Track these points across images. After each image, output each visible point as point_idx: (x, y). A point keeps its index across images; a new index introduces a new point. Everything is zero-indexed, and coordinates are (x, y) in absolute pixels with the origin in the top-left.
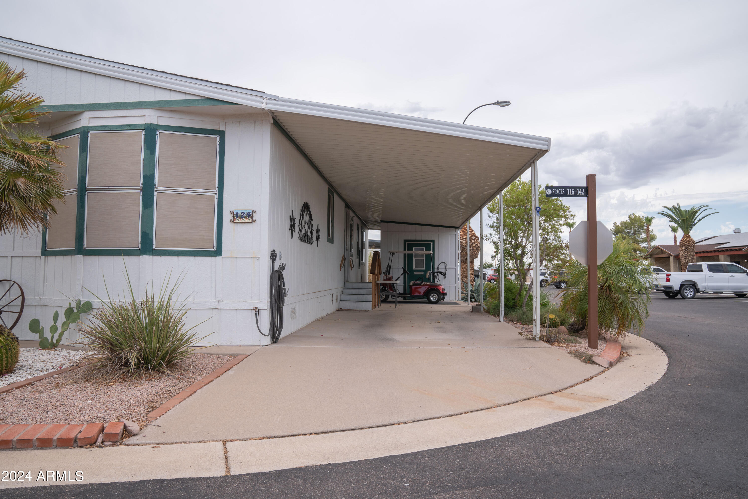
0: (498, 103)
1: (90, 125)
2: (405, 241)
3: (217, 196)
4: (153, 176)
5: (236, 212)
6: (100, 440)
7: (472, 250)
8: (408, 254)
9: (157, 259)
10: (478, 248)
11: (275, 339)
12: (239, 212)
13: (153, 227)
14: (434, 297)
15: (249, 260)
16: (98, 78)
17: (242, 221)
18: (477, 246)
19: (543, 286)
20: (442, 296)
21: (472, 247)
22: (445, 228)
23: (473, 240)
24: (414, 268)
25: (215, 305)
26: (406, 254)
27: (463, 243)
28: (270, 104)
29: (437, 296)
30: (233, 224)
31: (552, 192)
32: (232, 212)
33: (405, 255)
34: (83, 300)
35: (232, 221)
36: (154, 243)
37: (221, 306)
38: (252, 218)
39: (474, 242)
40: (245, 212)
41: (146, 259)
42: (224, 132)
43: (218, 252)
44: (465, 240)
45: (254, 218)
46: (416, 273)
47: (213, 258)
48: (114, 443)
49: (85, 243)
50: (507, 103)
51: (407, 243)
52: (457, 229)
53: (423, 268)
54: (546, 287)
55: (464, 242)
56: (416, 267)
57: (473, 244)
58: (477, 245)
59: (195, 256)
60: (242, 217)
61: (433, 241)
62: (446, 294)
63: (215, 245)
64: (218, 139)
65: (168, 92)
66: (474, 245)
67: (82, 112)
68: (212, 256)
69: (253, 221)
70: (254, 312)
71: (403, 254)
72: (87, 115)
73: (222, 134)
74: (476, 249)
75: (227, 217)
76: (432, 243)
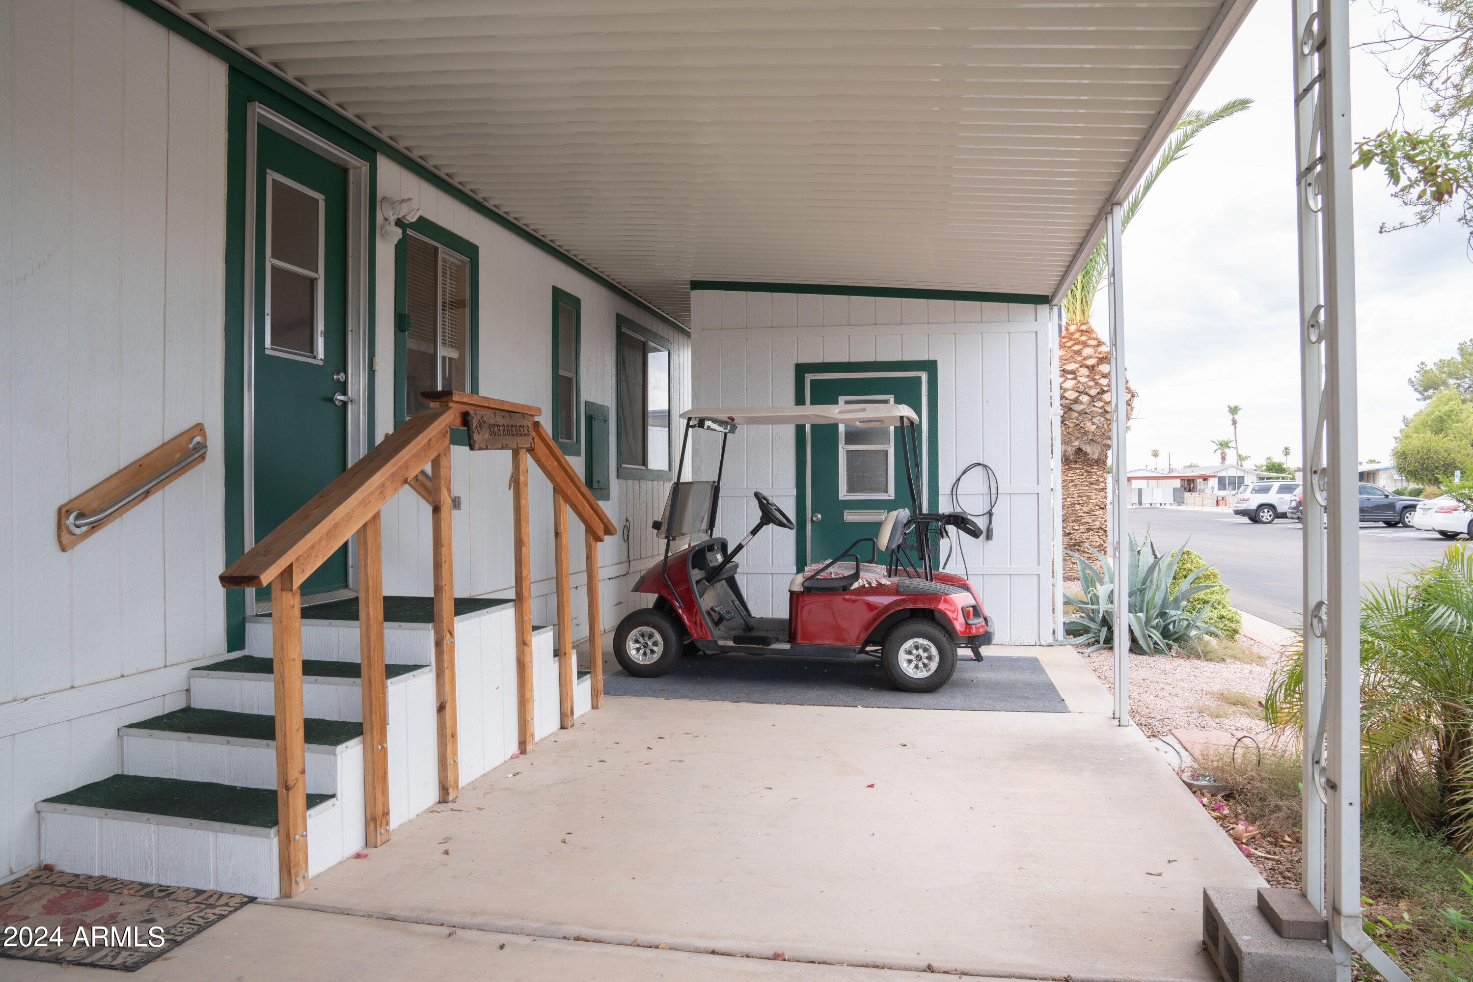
2: (801, 370)
7: (1101, 415)
8: (813, 426)
14: (919, 658)
19: (1264, 519)
20: (964, 652)
21: (1100, 404)
22: (987, 305)
23: (1105, 376)
24: (843, 494)
26: (808, 428)
29: (934, 651)
33: (800, 430)
44: (1075, 378)
46: (850, 517)
51: (809, 377)
52: (1043, 309)
53: (886, 491)
54: (1270, 522)
55: (1070, 384)
56: (851, 489)
61: (930, 367)
62: (986, 638)
71: (789, 431)
76: (924, 376)
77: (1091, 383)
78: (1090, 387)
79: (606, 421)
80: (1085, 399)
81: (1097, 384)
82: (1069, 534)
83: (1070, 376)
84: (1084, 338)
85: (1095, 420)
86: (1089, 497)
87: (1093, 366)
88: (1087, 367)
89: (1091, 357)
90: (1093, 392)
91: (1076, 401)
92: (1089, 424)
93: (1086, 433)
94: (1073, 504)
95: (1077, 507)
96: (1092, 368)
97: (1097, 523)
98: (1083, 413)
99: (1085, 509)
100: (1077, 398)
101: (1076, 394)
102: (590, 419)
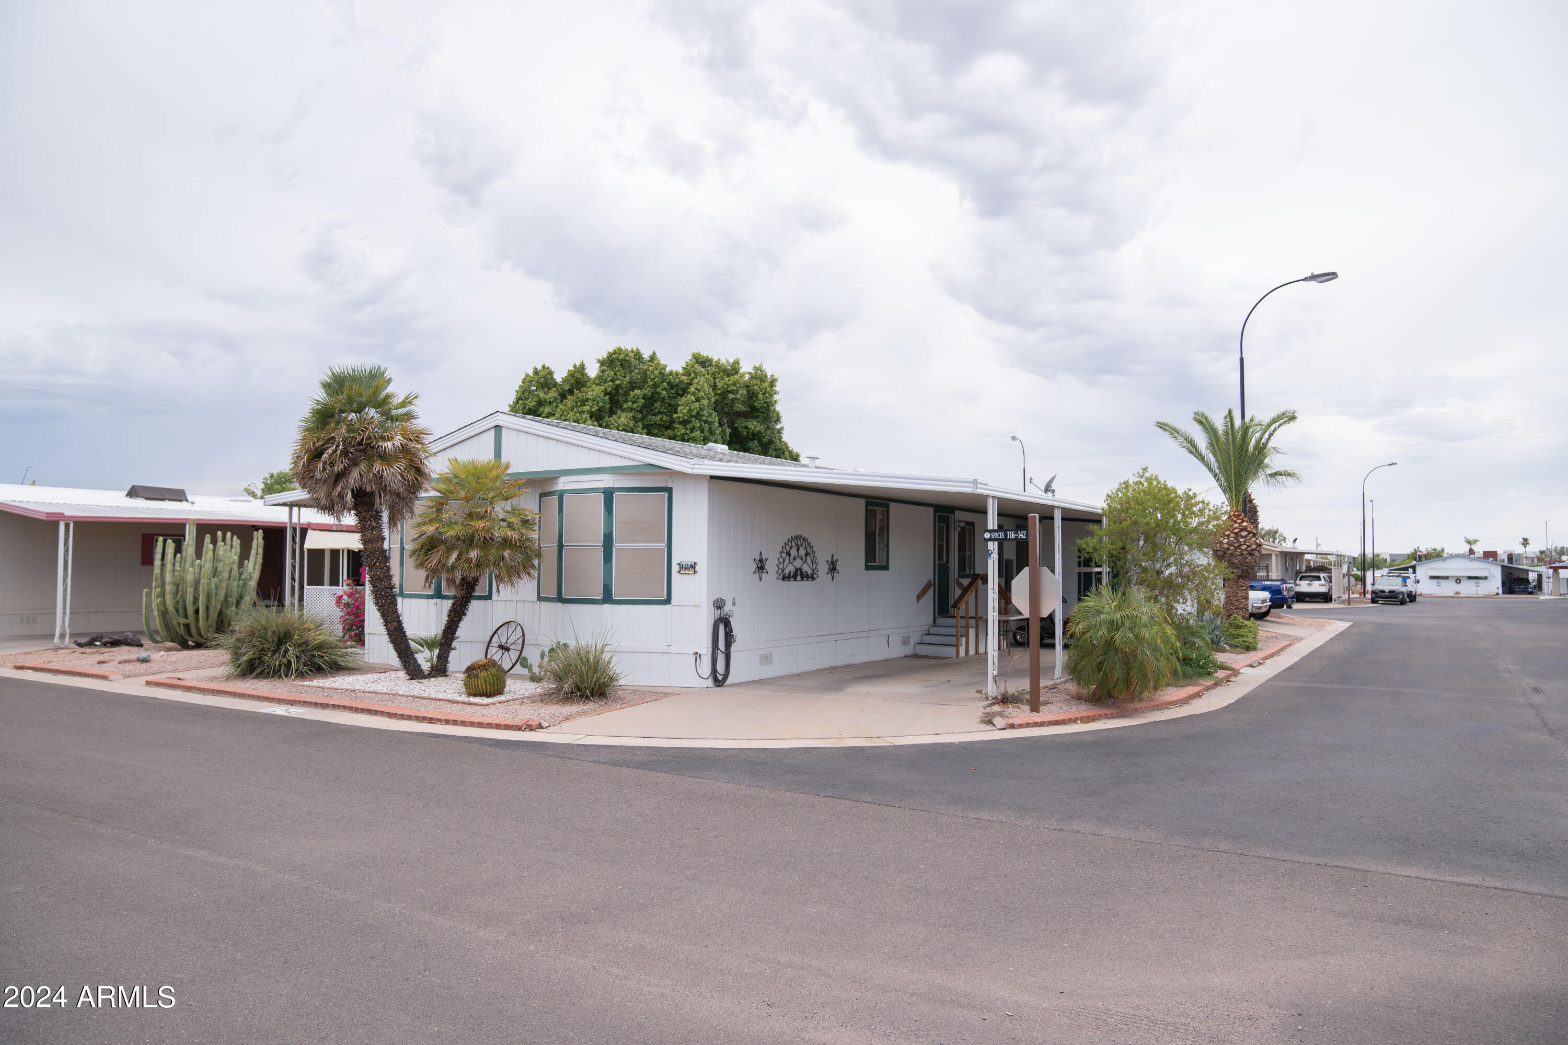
0: (1313, 277)
1: (565, 488)
3: (666, 549)
4: (611, 533)
5: (681, 563)
6: (523, 728)
9: (616, 607)
10: (1253, 552)
11: (719, 681)
12: (684, 564)
13: (612, 579)
15: (693, 607)
16: (570, 446)
17: (687, 572)
18: (1249, 549)
23: (1243, 537)
25: (665, 649)
27: (1224, 544)
28: (696, 468)
30: (678, 574)
31: (991, 536)
32: (679, 564)
34: (562, 642)
35: (679, 572)
36: (613, 593)
37: (671, 650)
38: (694, 569)
39: (1244, 542)
40: (689, 564)
41: (607, 607)
42: (671, 488)
43: (668, 601)
45: (696, 569)
47: (664, 606)
48: (531, 730)
49: (563, 593)
50: (1333, 276)
57: (1241, 545)
58: (1249, 546)
59: (648, 604)
60: (686, 569)
63: (665, 594)
64: (667, 495)
65: (619, 459)
66: (1244, 547)
67: (559, 477)
68: (662, 604)
69: (695, 572)
70: (694, 657)
72: (563, 479)
73: (669, 490)
74: (1248, 553)
75: (675, 569)
77: (1235, 541)
78: (1235, 543)
79: (1012, 565)
80: (1232, 548)
81: (1238, 541)
82: (1228, 610)
83: (1226, 537)
84: (1235, 519)
85: (1238, 558)
86: (1237, 593)
87: (1237, 532)
88: (1234, 533)
89: (1237, 528)
90: (1236, 545)
91: (1228, 549)
92: (1234, 559)
93: (1233, 564)
94: (1230, 597)
95: (1232, 598)
96: (1236, 534)
97: (1242, 606)
98: (1231, 554)
99: (1235, 599)
100: (1228, 548)
101: (1228, 546)
102: (1006, 565)
